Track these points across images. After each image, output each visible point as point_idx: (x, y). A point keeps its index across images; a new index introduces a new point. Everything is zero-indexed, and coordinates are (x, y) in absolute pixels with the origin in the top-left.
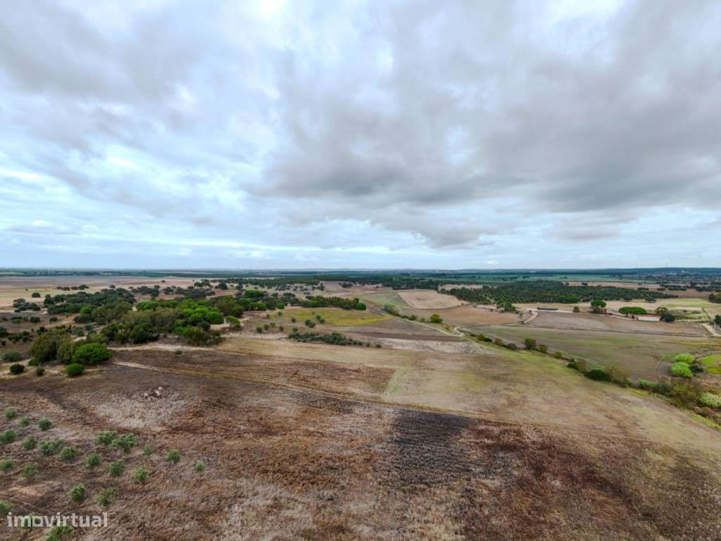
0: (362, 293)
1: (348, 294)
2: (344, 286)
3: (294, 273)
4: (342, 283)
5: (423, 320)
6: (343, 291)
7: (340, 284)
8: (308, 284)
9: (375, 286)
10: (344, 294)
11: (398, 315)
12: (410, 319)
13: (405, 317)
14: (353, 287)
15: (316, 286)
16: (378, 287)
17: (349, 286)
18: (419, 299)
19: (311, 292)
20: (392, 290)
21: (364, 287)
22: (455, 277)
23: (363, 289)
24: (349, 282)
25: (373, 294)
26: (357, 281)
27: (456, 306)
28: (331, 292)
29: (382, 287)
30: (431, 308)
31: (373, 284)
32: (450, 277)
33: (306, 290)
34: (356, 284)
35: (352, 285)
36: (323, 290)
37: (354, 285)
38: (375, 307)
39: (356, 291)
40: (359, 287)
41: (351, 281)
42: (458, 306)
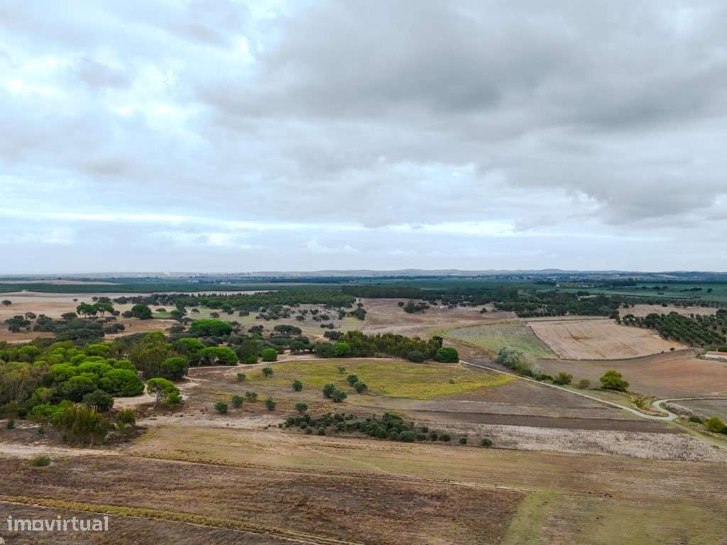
0: (450, 325)
1: (418, 326)
2: (410, 309)
4: (406, 301)
5: (584, 385)
6: (407, 321)
7: (401, 304)
8: (328, 305)
9: (479, 308)
10: (408, 327)
11: (530, 374)
12: (556, 382)
13: (544, 378)
14: (428, 313)
16: (484, 311)
17: (421, 309)
18: (576, 338)
20: (516, 318)
21: (454, 311)
22: (657, 289)
23: (452, 316)
24: (421, 301)
25: (473, 326)
26: (439, 298)
27: (660, 352)
28: (381, 323)
29: (493, 311)
30: (602, 358)
31: (474, 305)
32: (644, 288)
33: (325, 318)
34: (436, 304)
35: (428, 307)
36: (362, 318)
37: (433, 306)
38: (478, 356)
39: (435, 319)
40: (443, 310)
41: (427, 299)
42: (663, 352)
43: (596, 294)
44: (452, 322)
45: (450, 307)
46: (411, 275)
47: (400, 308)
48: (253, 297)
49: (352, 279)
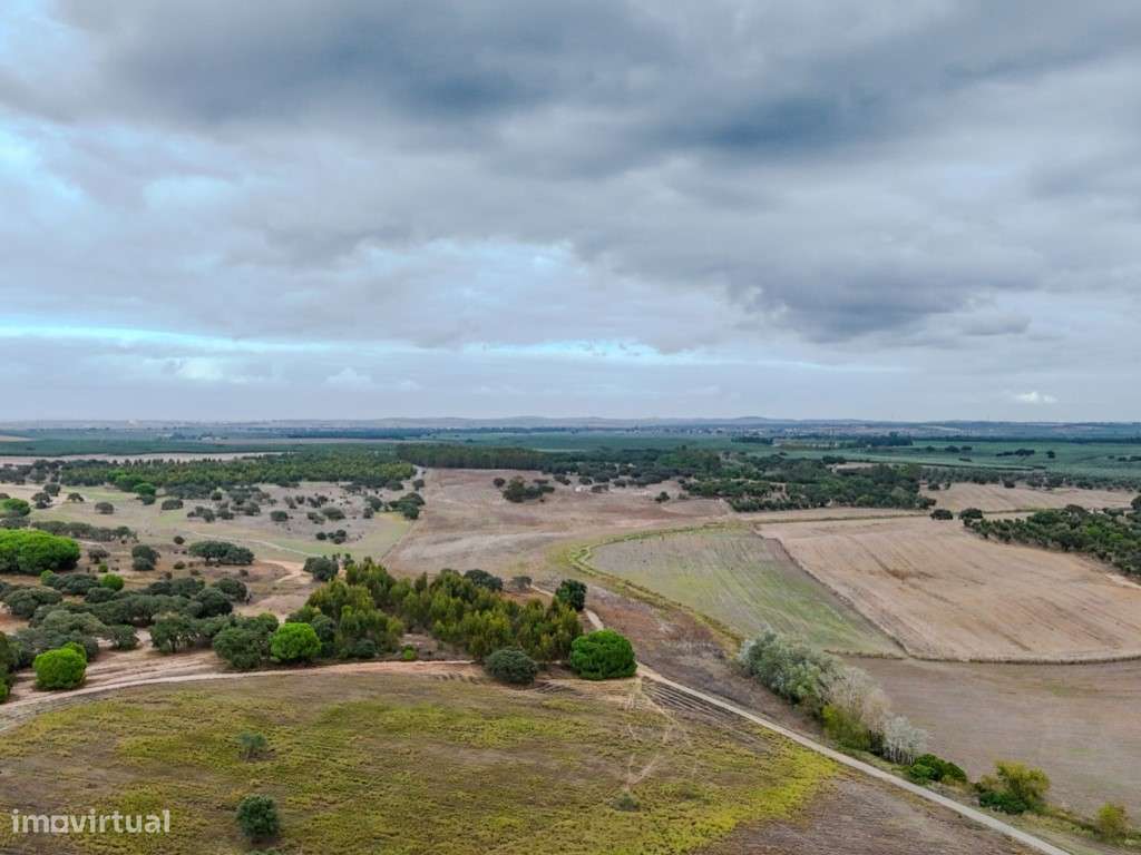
0: (598, 533)
1: (530, 534)
2: (517, 494)
3: (371, 435)
4: (508, 475)
6: (508, 520)
7: (499, 483)
8: (358, 483)
9: (654, 491)
10: (508, 537)
11: (874, 746)
14: (553, 501)
15: (387, 495)
16: (664, 498)
17: (538, 493)
18: (899, 575)
19: (349, 525)
20: (732, 515)
21: (602, 497)
23: (600, 510)
24: (539, 475)
25: (646, 536)
26: (573, 470)
29: (682, 499)
31: (642, 485)
33: (336, 516)
34: (566, 482)
35: (551, 490)
36: (412, 515)
37: (559, 487)
38: (685, 645)
39: (565, 517)
40: (582, 496)
41: (549, 470)
43: (857, 461)
44: (603, 522)
45: (597, 490)
47: (494, 490)
49: (428, 432)
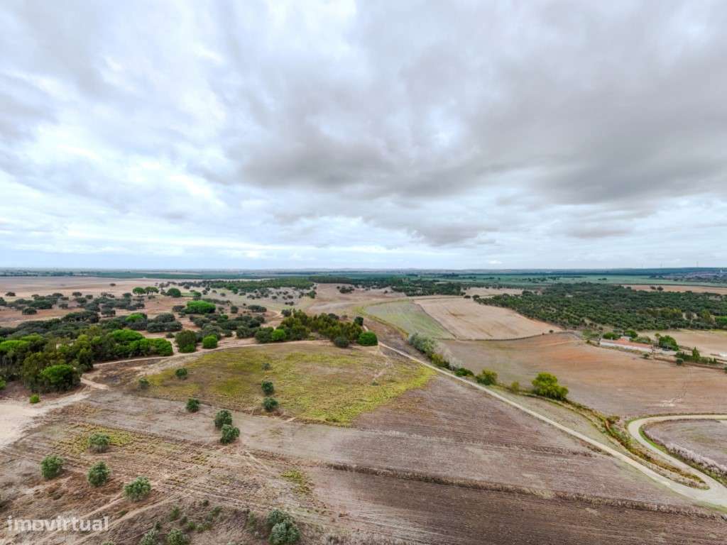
0: (366, 302)
1: (347, 303)
2: (344, 291)
4: (341, 285)
5: (513, 390)
6: (341, 299)
7: (338, 288)
8: (297, 287)
9: (383, 290)
11: (446, 366)
12: (479, 380)
13: (464, 373)
14: (354, 293)
15: (306, 291)
16: (386, 292)
17: (350, 291)
18: (454, 315)
19: (294, 300)
20: (406, 298)
21: (368, 292)
23: (368, 296)
24: (350, 285)
25: (381, 303)
26: (360, 284)
27: (541, 333)
28: (324, 301)
29: (392, 292)
30: (489, 338)
31: (380, 288)
32: (464, 278)
33: (291, 297)
34: (358, 287)
35: (353, 290)
36: (313, 297)
37: (356, 289)
38: (392, 336)
39: (357, 298)
40: (363, 291)
41: (353, 284)
42: (543, 334)
43: (443, 281)
44: (369, 299)
45: (367, 290)
46: (347, 270)
47: (337, 290)
48: (249, 282)
49: (317, 273)
